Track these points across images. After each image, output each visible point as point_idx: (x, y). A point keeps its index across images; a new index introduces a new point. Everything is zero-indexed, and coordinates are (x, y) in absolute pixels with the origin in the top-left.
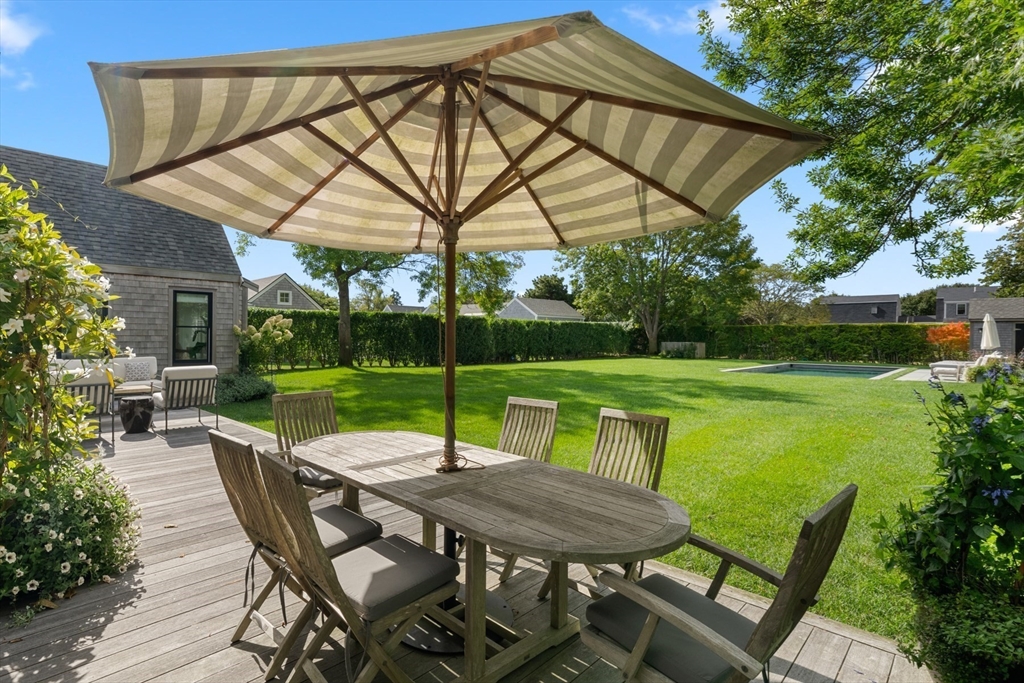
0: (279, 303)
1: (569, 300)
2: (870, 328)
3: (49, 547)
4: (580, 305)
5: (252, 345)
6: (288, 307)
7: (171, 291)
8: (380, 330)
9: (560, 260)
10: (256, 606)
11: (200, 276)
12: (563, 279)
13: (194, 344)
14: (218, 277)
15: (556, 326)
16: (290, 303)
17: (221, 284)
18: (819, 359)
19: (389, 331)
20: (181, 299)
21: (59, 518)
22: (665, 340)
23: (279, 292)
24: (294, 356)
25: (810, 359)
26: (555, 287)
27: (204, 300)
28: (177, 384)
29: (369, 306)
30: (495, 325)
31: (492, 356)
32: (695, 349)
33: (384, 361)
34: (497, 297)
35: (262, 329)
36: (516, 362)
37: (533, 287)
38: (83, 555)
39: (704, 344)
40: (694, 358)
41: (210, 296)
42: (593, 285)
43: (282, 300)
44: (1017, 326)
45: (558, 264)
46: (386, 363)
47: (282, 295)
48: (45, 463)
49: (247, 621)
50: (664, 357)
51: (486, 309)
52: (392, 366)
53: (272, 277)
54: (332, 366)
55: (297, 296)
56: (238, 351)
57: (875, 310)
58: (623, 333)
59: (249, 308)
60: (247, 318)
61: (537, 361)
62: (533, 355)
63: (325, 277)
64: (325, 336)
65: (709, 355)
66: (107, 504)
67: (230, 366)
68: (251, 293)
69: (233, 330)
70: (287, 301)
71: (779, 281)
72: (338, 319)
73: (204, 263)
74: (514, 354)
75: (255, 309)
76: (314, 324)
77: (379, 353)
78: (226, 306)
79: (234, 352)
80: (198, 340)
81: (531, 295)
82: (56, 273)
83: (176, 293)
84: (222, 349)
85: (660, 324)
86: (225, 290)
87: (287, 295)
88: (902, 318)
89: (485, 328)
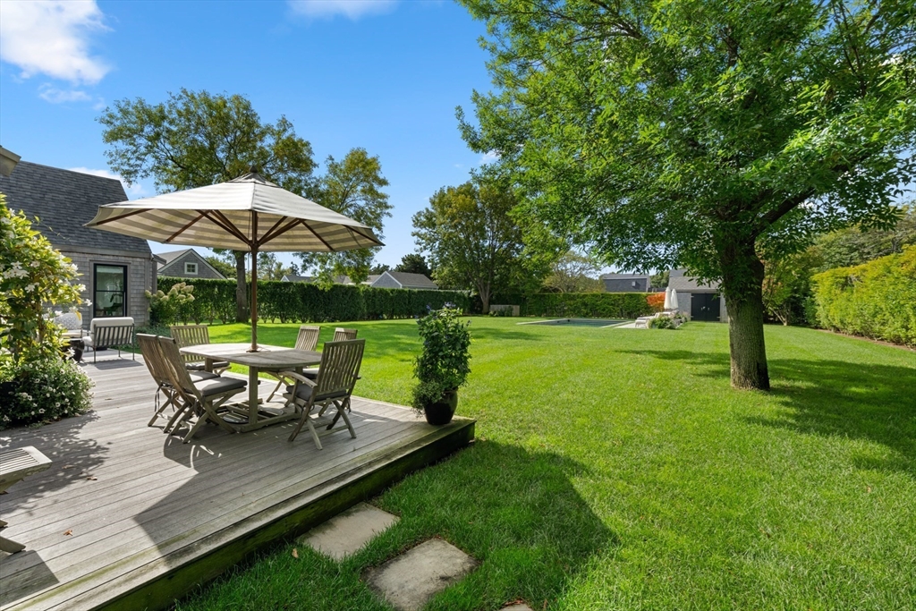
0: (186, 272)
1: (427, 273)
2: (619, 295)
3: (48, 395)
4: (436, 277)
5: (161, 304)
6: (194, 276)
7: (92, 264)
8: (273, 295)
9: (420, 244)
10: (161, 411)
11: (117, 253)
12: (424, 258)
13: (111, 305)
14: (132, 254)
15: (414, 293)
16: (196, 273)
17: (134, 259)
18: (591, 316)
19: (280, 296)
20: (100, 270)
21: (52, 383)
22: (494, 304)
23: (186, 264)
24: (199, 315)
25: (585, 316)
26: (418, 263)
27: (120, 271)
28: (103, 329)
29: (270, 275)
30: (366, 292)
31: (364, 315)
32: (512, 310)
33: (276, 319)
34: (363, 272)
35: (169, 293)
36: (383, 319)
37: (402, 264)
38: (67, 400)
39: (518, 307)
40: (511, 316)
41: (125, 268)
42: (444, 262)
43: (189, 271)
44: (692, 295)
45: (418, 247)
46: (277, 320)
47: (189, 266)
48: (43, 356)
49: (156, 417)
50: (492, 316)
51: (354, 280)
52: (283, 322)
53: (180, 252)
54: (232, 322)
55: (202, 267)
56: (149, 309)
57: (634, 284)
58: (465, 298)
59: (159, 277)
60: (156, 285)
61: (400, 318)
62: (396, 315)
63: (224, 254)
64: (227, 299)
65: (522, 314)
66: (77, 378)
67: (143, 321)
68: (159, 266)
69: (145, 293)
70: (193, 271)
71: (574, 263)
72: (236, 286)
73: (119, 243)
74: (382, 314)
75: (164, 277)
76: (216, 290)
77: (272, 314)
78: (139, 276)
79: (145, 311)
80: (114, 301)
81: (400, 269)
82: (52, 263)
83: (96, 265)
84: (135, 308)
85: (490, 292)
86: (138, 264)
87: (193, 266)
88: (650, 290)
89: (358, 294)
